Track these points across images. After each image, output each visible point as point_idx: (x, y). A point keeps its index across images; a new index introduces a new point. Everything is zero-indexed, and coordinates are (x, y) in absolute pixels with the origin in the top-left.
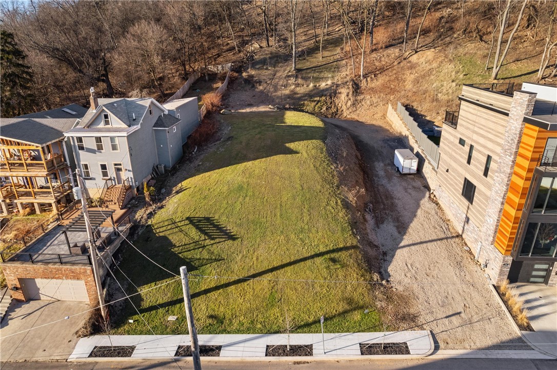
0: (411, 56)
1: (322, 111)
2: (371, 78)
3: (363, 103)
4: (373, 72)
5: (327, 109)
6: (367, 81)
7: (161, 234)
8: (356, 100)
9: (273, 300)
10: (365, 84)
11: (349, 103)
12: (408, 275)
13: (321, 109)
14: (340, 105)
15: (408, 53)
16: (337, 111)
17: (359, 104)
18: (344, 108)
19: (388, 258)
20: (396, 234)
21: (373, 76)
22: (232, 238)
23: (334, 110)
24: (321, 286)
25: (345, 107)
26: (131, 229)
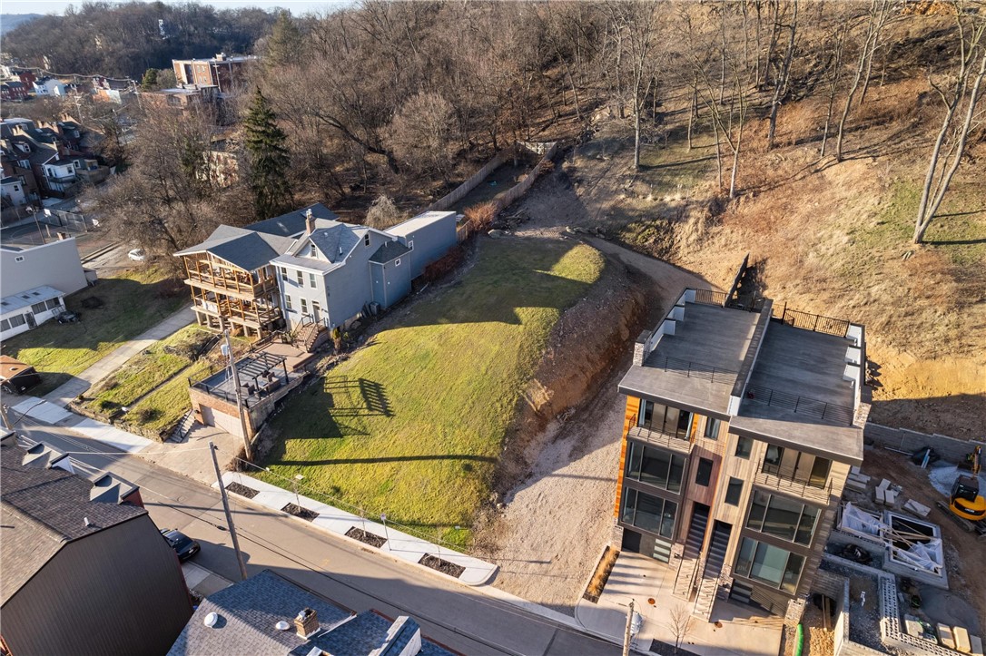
0: (829, 167)
1: (646, 243)
2: (747, 197)
3: (716, 240)
4: (755, 188)
5: (655, 241)
6: (738, 201)
7: (328, 391)
8: (707, 233)
9: (386, 489)
10: (734, 207)
11: (694, 237)
12: (530, 506)
13: (647, 240)
14: (678, 238)
15: (826, 161)
16: (671, 246)
17: (708, 239)
18: (683, 243)
19: (529, 481)
20: (565, 456)
21: (751, 195)
22: (388, 413)
23: (666, 244)
24: (434, 489)
25: (685, 241)
26: (305, 377)
